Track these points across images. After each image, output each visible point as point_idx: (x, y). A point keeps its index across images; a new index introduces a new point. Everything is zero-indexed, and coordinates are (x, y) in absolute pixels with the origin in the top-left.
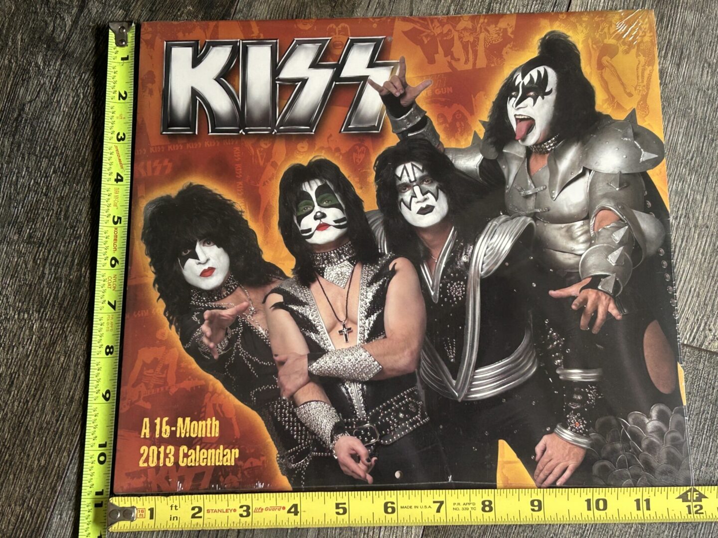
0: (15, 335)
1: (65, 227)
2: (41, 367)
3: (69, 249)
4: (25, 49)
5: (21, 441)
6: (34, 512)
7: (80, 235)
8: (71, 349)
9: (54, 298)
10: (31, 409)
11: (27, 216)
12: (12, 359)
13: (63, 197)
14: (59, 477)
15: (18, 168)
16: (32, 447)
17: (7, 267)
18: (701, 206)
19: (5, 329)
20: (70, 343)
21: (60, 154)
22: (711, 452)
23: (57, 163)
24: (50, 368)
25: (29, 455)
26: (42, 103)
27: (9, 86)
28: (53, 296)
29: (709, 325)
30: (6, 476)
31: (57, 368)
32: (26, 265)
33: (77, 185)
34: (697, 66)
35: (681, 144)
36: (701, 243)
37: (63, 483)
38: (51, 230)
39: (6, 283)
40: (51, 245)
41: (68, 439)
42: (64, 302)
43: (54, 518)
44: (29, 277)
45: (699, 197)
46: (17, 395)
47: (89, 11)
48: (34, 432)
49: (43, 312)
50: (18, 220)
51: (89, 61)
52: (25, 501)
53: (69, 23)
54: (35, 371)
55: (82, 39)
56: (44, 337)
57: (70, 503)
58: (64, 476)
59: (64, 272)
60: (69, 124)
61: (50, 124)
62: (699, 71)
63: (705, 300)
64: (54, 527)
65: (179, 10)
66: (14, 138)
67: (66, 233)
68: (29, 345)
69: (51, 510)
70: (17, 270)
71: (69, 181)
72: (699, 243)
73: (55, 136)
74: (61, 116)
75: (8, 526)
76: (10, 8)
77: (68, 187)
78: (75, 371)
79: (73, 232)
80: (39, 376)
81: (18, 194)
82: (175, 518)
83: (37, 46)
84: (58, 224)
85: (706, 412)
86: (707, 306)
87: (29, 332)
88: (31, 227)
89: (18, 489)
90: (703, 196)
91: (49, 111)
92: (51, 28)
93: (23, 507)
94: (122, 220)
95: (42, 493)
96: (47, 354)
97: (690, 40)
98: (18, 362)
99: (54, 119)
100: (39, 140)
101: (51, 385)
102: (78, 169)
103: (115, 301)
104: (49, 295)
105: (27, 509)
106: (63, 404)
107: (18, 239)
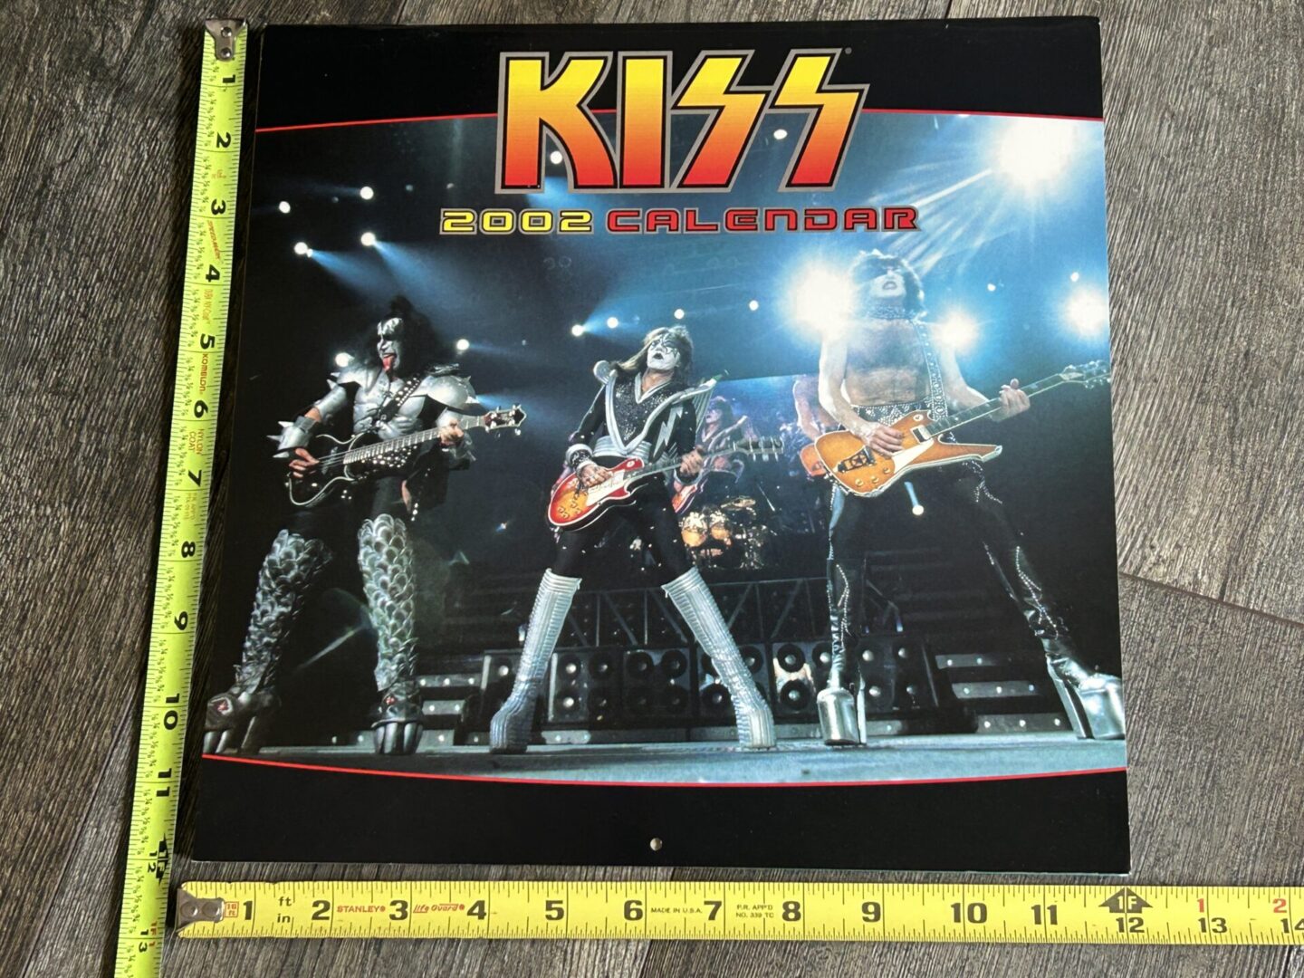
0: (31, 540)
1: (114, 369)
2: (71, 592)
3: (120, 405)
4: (54, 78)
5: (37, 710)
6: (55, 822)
7: (139, 382)
8: (120, 565)
9: (94, 483)
10: (54, 658)
11: (54, 349)
12: (25, 579)
13: (111, 321)
14: (96, 769)
15: (40, 272)
16: (54, 719)
17: (20, 431)
19: (14, 532)
20: (119, 555)
21: (110, 250)
22: (1144, 742)
23: (103, 264)
24: (85, 594)
25: (48, 733)
26: (81, 167)
27: (29, 138)
28: (93, 478)
29: (1152, 539)
30: (12, 766)
31: (97, 594)
33: (136, 300)
34: (1153, 117)
35: (1119, 244)
36: (1145, 406)
37: (103, 777)
38: (92, 374)
39: (17, 459)
40: (91, 398)
41: (113, 708)
42: (110, 487)
43: (87, 831)
45: (1144, 332)
46: (32, 637)
47: (161, 16)
48: (59, 697)
49: (77, 504)
50: (40, 357)
51: (158, 99)
52: (41, 805)
53: (127, 32)
54: (61, 601)
55: (148, 64)
56: (77, 544)
57: (112, 809)
58: (104, 766)
59: (111, 442)
60: (125, 201)
61: (93, 201)
62: (1155, 125)
63: (1147, 497)
64: (86, 848)
65: (308, 16)
66: (34, 224)
67: (116, 378)
68: (53, 558)
69: (83, 819)
70: (35, 437)
71: (123, 294)
72: (1142, 406)
73: (102, 220)
74: (112, 189)
75: (14, 845)
76: (33, 9)
77: (121, 303)
78: (125, 600)
79: (127, 376)
80: (68, 608)
81: (40, 314)
83: (74, 74)
84: (104, 363)
86: (1149, 508)
87: (54, 536)
88: (60, 368)
89: (30, 785)
90: (1152, 330)
91: (93, 180)
92: (98, 44)
93: (37, 814)
94: (216, 341)
95: (69, 793)
96: (82, 572)
97: (1142, 75)
98: (34, 585)
99: (100, 193)
100: (76, 226)
101: (87, 622)
102: (137, 275)
103: (200, 472)
104: (86, 478)
105: (44, 817)
106: (106, 652)
107: (38, 387)
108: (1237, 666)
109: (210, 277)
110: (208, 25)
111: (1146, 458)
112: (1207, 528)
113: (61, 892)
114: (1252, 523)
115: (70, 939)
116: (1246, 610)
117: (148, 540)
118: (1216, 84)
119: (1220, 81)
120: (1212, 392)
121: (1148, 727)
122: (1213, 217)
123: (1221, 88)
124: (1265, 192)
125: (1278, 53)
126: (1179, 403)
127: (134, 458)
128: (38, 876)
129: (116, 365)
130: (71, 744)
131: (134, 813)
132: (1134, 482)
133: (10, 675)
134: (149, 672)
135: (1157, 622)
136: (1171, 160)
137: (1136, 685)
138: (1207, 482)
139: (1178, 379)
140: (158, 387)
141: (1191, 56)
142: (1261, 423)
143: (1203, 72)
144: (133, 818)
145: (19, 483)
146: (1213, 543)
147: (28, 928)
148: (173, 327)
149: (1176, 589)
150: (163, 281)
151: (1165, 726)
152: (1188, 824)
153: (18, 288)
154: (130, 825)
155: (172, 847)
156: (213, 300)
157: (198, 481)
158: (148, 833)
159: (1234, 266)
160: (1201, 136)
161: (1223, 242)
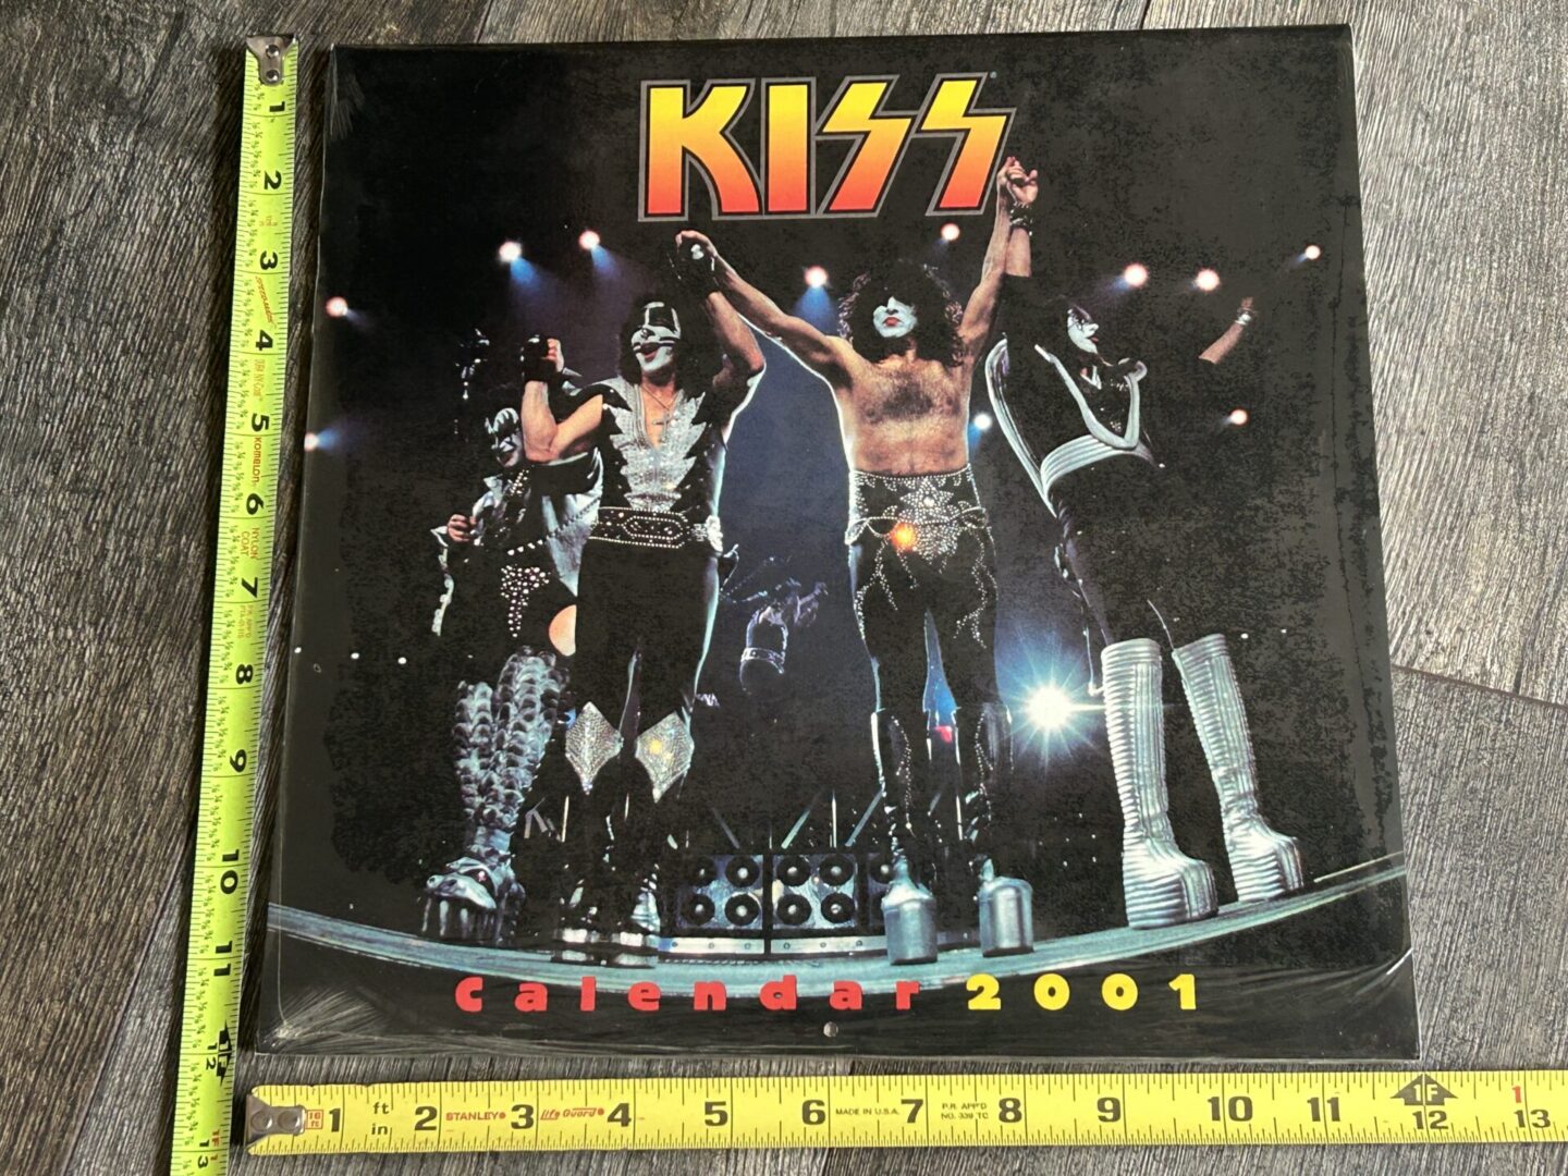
0: (49, 670)
1: (146, 459)
2: (100, 731)
3: (154, 502)
4: (62, 114)
5: (62, 876)
6: (88, 1012)
7: (177, 476)
8: (161, 696)
9: (125, 597)
10: (82, 812)
11: (71, 438)
12: (43, 716)
13: (141, 401)
14: (138, 946)
15: (51, 346)
16: (84, 887)
17: (32, 538)
18: (1410, 395)
19: (28, 660)
20: (158, 685)
21: (136, 316)
22: (1430, 869)
23: (128, 333)
24: (118, 733)
25: (77, 903)
26: (99, 218)
27: (33, 186)
28: (123, 592)
29: (1427, 624)
31: (132, 733)
33: (170, 376)
34: (1403, 119)
36: (1411, 464)
37: (147, 955)
38: (119, 465)
39: (29, 571)
40: (119, 495)
42: (145, 603)
43: (128, 1022)
44: (76, 558)
45: (1406, 375)
46: (54, 788)
47: (191, 35)
48: (89, 858)
49: (105, 624)
50: (54, 448)
51: (191, 135)
52: (70, 993)
54: (89, 740)
55: (177, 92)
56: (107, 673)
57: (160, 994)
58: (148, 942)
59: (145, 547)
60: (153, 257)
61: (114, 258)
62: (1406, 129)
63: (1419, 574)
64: (128, 1042)
65: (370, 31)
66: (43, 287)
67: (149, 469)
68: (77, 690)
69: (123, 1009)
70: (50, 545)
71: (154, 370)
72: (1407, 464)
73: (126, 281)
74: (137, 243)
75: (38, 1041)
76: (33, 32)
77: (152, 380)
78: (169, 738)
79: (163, 468)
80: (97, 750)
81: (53, 396)
83: (86, 108)
84: (133, 452)
86: (1423, 584)
87: (78, 664)
88: (80, 460)
89: (56, 969)
90: (1415, 373)
91: (113, 232)
92: (115, 71)
93: (66, 1005)
94: (271, 421)
95: (104, 975)
96: (113, 706)
98: (54, 723)
99: (122, 249)
100: (94, 290)
101: (121, 767)
102: (172, 346)
103: (256, 580)
104: (115, 592)
105: (75, 1007)
106: (146, 803)
107: (53, 485)
108: (1539, 772)
109: (261, 345)
110: (250, 43)
111: (1415, 526)
112: (1494, 608)
113: (98, 1098)
114: (1548, 600)
115: (112, 1156)
116: (1546, 704)
117: (194, 666)
118: (1478, 78)
119: (1482, 74)
120: (1491, 446)
121: (1434, 850)
122: (1482, 236)
123: (1484, 84)
124: (1544, 204)
125: (1550, 39)
126: (1452, 457)
127: (174, 567)
128: (68, 1080)
129: (148, 453)
130: (106, 916)
131: (186, 997)
132: (1403, 555)
133: (28, 835)
134: (200, 824)
135: (1439, 723)
136: (1428, 169)
137: (1417, 800)
138: (1491, 551)
139: (1449, 429)
140: (200, 479)
141: (1445, 46)
142: (1553, 479)
143: (1461, 65)
144: (186, 1003)
145: (32, 601)
146: (1503, 625)
147: (58, 1145)
148: (217, 407)
149: (1460, 682)
150: (203, 352)
151: (1455, 848)
152: (1490, 966)
153: (24, 366)
154: (182, 1012)
155: (236, 1036)
156: (266, 373)
157: (254, 591)
158: (205, 1021)
159: (1511, 292)
160: (1463, 139)
161: (1495, 265)
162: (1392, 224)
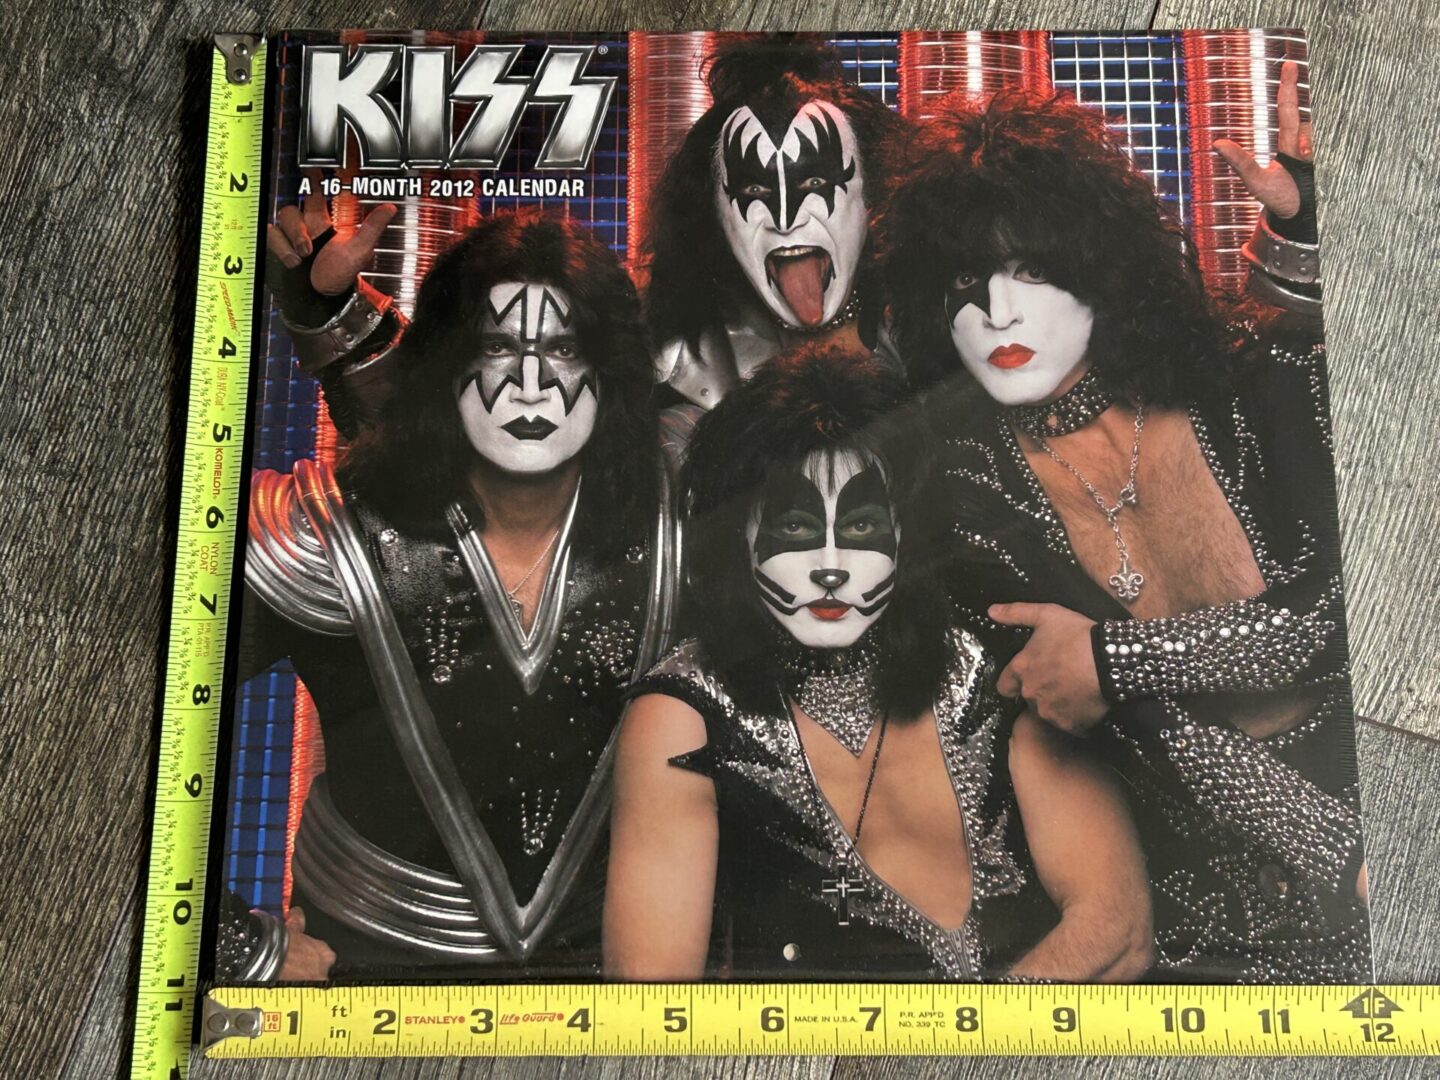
0: (18, 657)
1: (125, 444)
2: (68, 723)
3: (132, 488)
4: (53, 82)
5: (24, 873)
8: (131, 691)
9: (99, 586)
10: (47, 808)
11: (50, 418)
12: (11, 706)
13: (122, 383)
14: (100, 948)
15: (33, 321)
16: (46, 885)
18: (1399, 442)
20: (130, 678)
21: (120, 295)
22: (1405, 932)
23: (112, 313)
24: (87, 727)
25: (39, 902)
26: (85, 192)
27: (20, 155)
28: (97, 580)
29: (1409, 681)
31: (101, 728)
32: (44, 518)
33: (152, 359)
34: (1397, 167)
35: (1361, 320)
36: (1397, 517)
37: (108, 960)
38: (97, 448)
40: (96, 479)
42: (119, 592)
43: (88, 1029)
44: (50, 542)
45: (1394, 426)
46: (19, 780)
47: (186, 9)
48: (52, 856)
49: (77, 612)
50: (30, 428)
52: (27, 995)
53: (144, 32)
54: (56, 732)
55: (170, 67)
56: (77, 664)
58: (109, 946)
59: (120, 535)
60: (140, 235)
61: (100, 235)
62: (1400, 175)
63: (1402, 629)
64: (86, 1050)
65: (368, 15)
67: (128, 454)
68: (47, 680)
69: (82, 1014)
70: (24, 528)
71: (136, 352)
72: (1393, 517)
73: (111, 258)
74: (123, 220)
77: (134, 363)
78: (137, 734)
79: (142, 454)
80: (65, 744)
81: (32, 373)
82: (341, 1034)
83: (77, 77)
84: (112, 436)
85: (1398, 852)
86: (1405, 642)
87: (47, 652)
88: (57, 441)
89: (15, 969)
90: (1403, 424)
91: (100, 208)
92: (107, 41)
93: (24, 1007)
95: (64, 979)
96: (83, 698)
97: (1384, 115)
98: (21, 714)
99: (108, 225)
100: (78, 266)
101: (89, 762)
104: (89, 580)
105: (33, 1010)
106: (112, 800)
107: (29, 465)
110: (217, 40)
121: (1409, 915)
127: (150, 557)
135: (1418, 783)
162: (1384, 272)
